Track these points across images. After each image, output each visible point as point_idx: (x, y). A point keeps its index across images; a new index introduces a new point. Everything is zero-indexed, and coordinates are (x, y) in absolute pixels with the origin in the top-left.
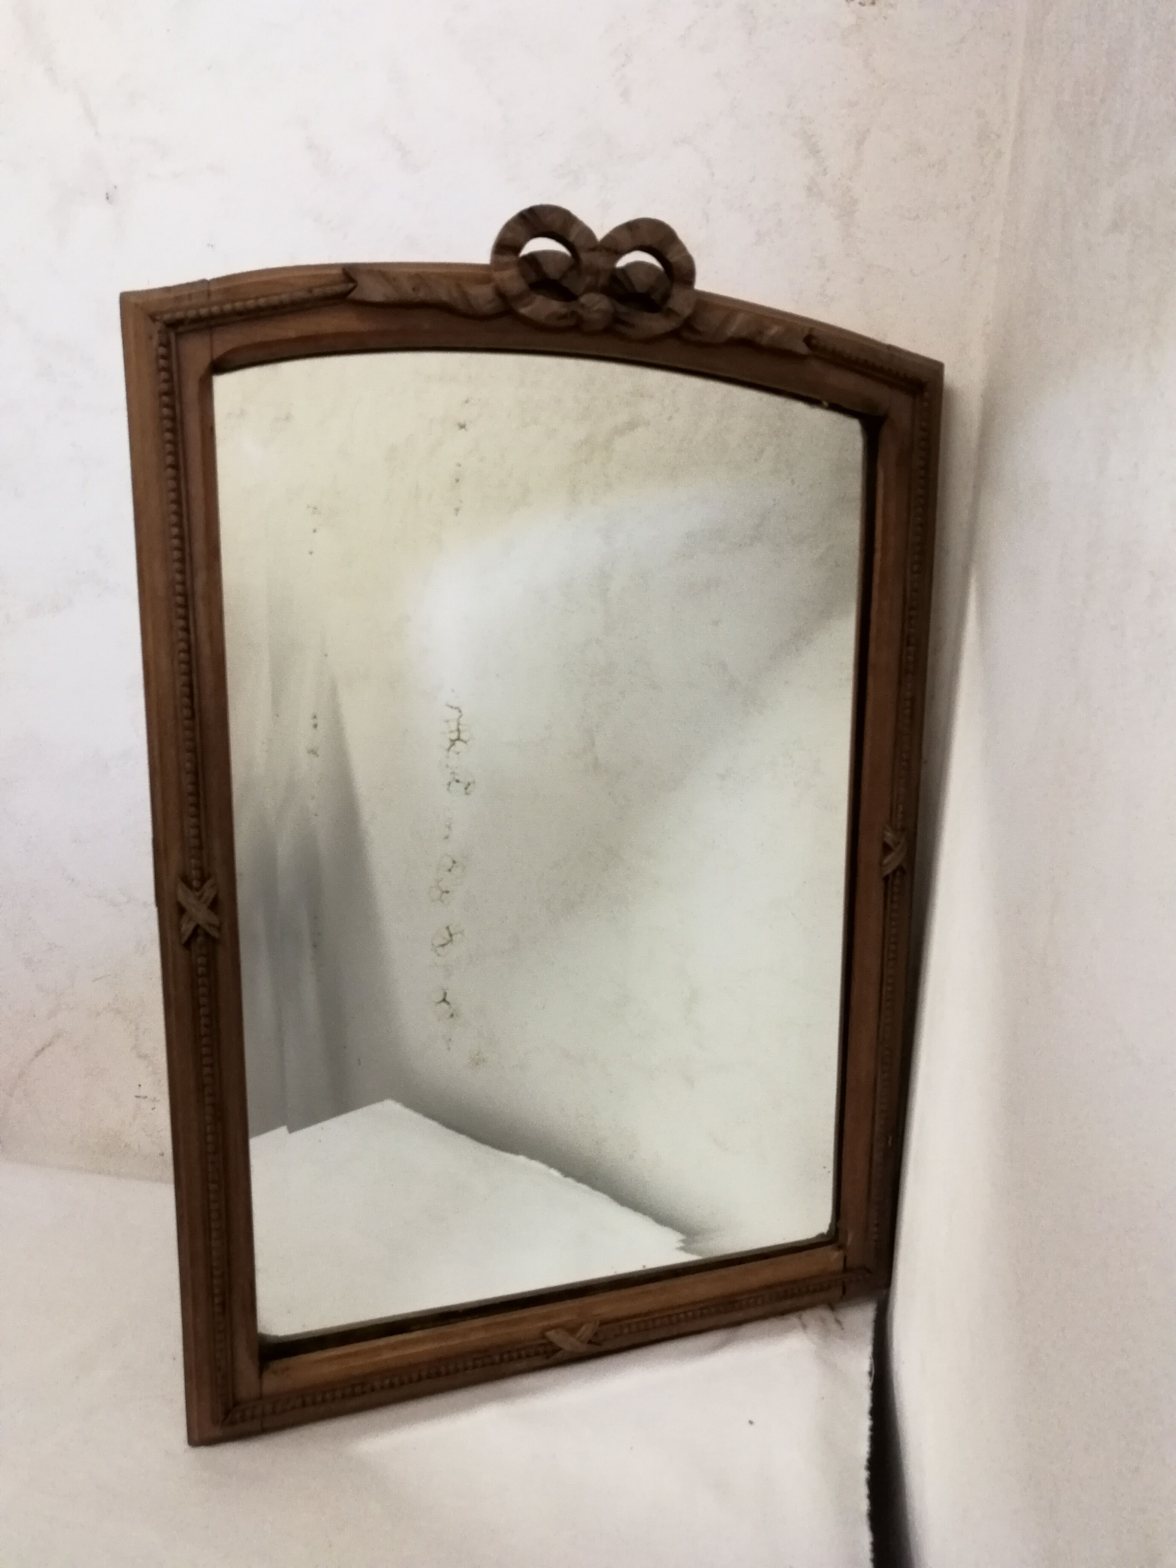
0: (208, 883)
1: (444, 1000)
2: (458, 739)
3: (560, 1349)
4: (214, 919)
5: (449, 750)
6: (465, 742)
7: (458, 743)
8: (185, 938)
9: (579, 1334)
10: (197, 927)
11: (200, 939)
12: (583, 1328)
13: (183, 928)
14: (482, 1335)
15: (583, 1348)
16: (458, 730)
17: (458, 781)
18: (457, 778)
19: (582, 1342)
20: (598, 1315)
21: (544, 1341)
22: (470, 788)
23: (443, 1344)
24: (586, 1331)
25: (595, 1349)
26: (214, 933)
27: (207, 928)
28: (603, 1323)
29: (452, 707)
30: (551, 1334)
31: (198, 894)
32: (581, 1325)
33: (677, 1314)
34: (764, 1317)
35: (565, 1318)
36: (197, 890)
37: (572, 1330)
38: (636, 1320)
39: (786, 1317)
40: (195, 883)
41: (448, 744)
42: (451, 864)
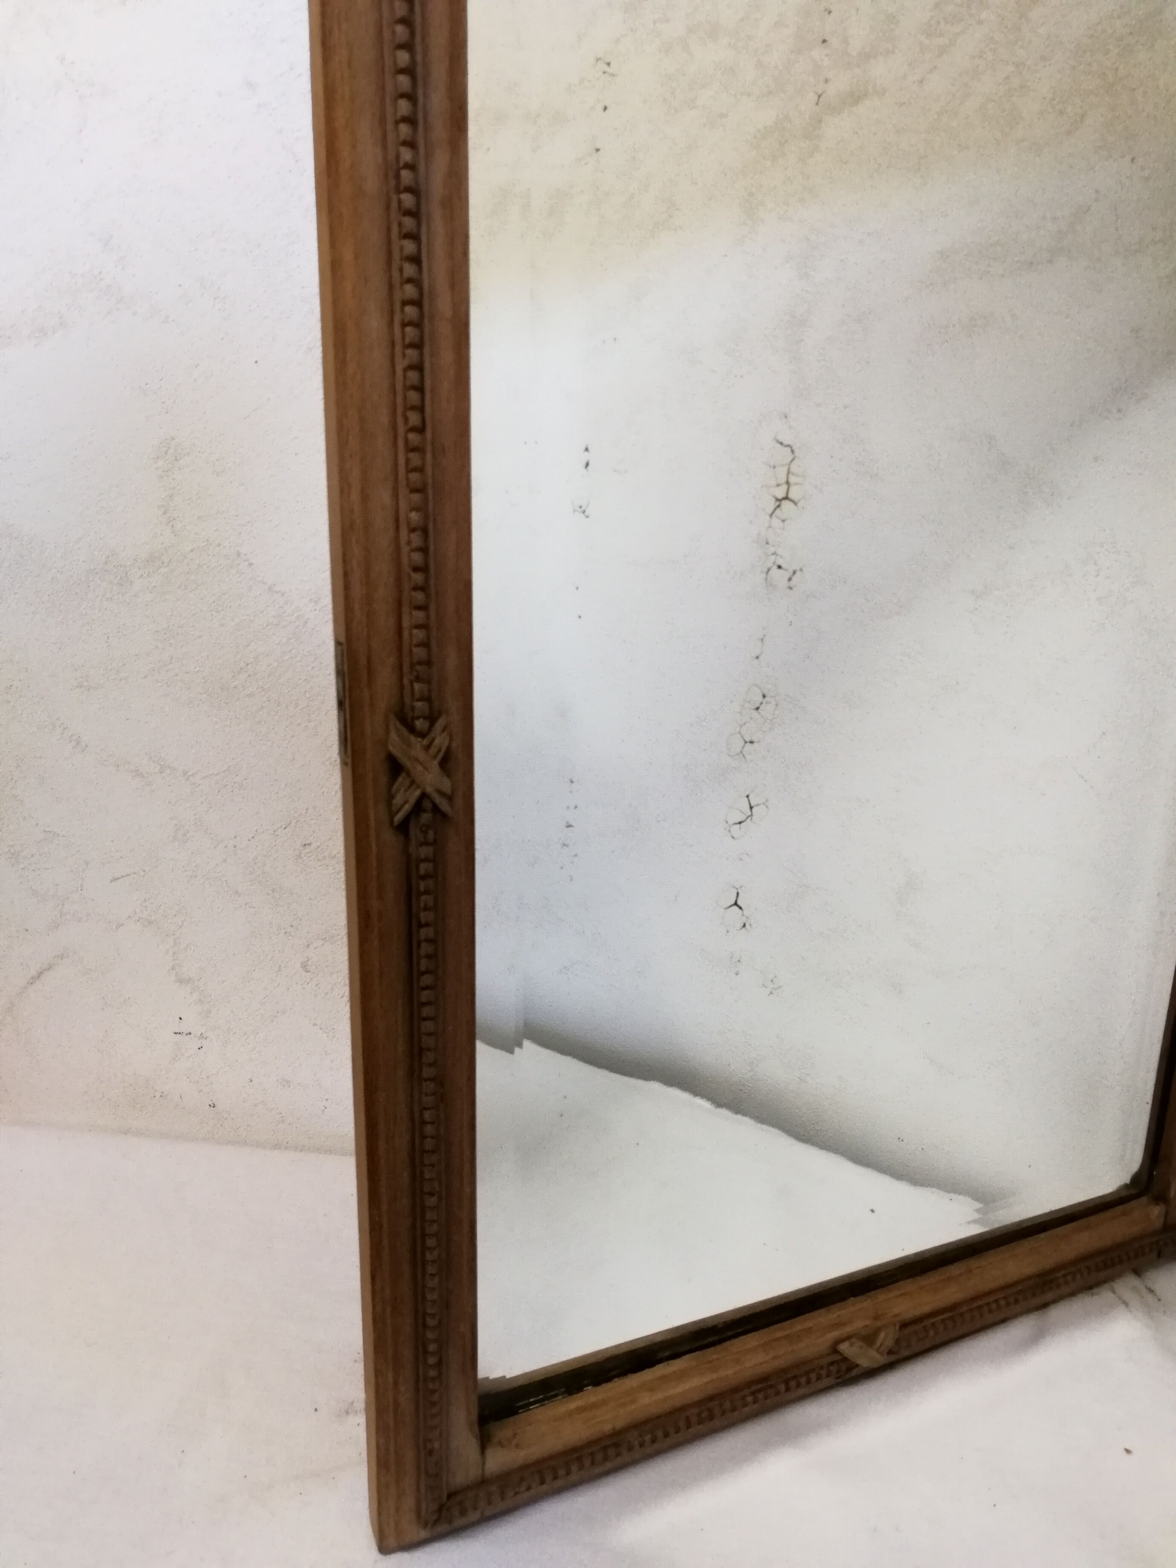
0: (441, 723)
1: (736, 904)
2: (786, 498)
3: (857, 1365)
4: (446, 785)
5: (771, 515)
6: (795, 503)
7: (785, 503)
8: (399, 818)
9: (878, 1344)
10: (424, 795)
11: (426, 817)
12: (882, 1335)
13: (398, 800)
14: (761, 1357)
15: (881, 1359)
16: (788, 483)
17: (780, 567)
18: (780, 562)
19: (881, 1354)
20: (899, 1314)
21: (837, 1357)
22: (795, 579)
23: (715, 1376)
24: (886, 1338)
25: (893, 1358)
26: (444, 806)
27: (438, 800)
28: (904, 1325)
29: (781, 443)
30: (844, 1347)
31: (425, 742)
32: (878, 1330)
33: (988, 1304)
34: (1073, 1294)
35: (859, 1324)
36: (423, 735)
37: (869, 1339)
38: (940, 1317)
39: (1095, 1290)
40: (419, 724)
41: (772, 504)
42: (760, 699)
